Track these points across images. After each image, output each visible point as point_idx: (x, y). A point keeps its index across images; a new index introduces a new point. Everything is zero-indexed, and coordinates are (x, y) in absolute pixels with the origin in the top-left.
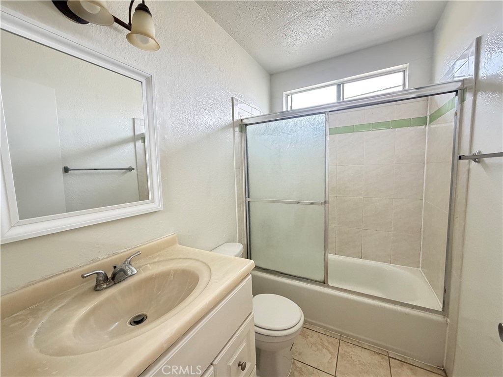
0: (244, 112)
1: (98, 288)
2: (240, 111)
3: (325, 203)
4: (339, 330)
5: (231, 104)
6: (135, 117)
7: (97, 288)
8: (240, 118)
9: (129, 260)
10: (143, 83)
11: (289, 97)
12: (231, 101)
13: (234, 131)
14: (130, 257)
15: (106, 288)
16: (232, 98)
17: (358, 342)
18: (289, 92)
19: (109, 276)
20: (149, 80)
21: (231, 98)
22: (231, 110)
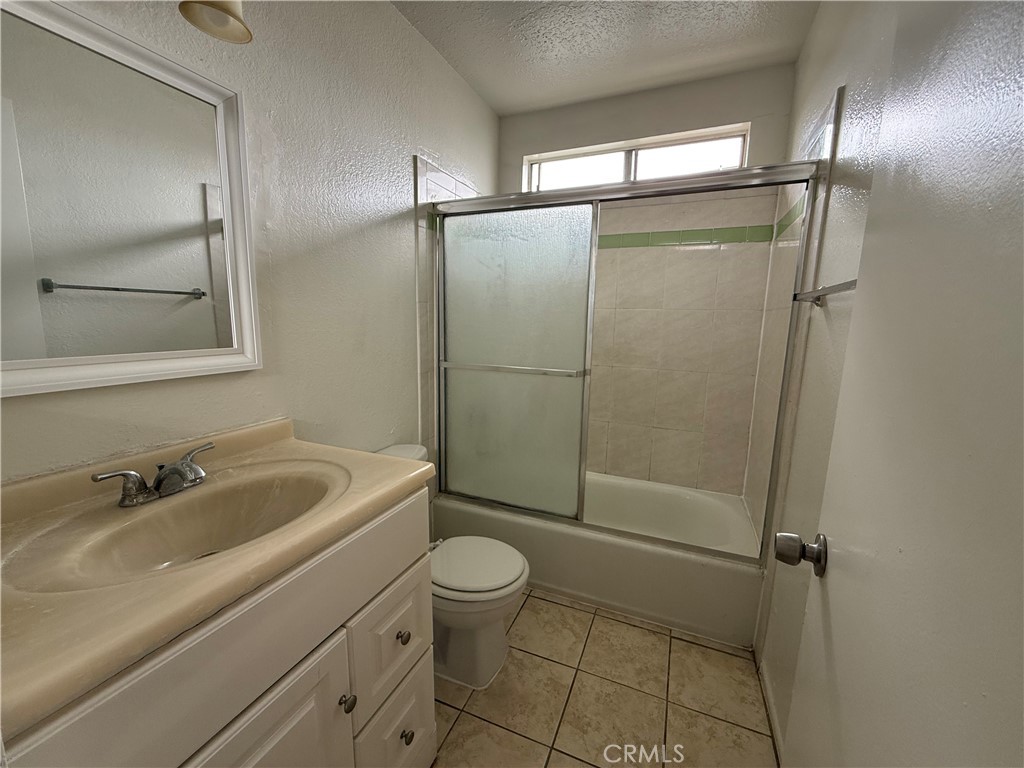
0: (440, 187)
1: (127, 502)
2: (432, 186)
3: (584, 373)
4: (593, 598)
5: (412, 170)
6: (207, 182)
7: (124, 504)
8: (430, 201)
9: (190, 456)
10: (218, 108)
11: (535, 167)
12: (411, 163)
13: (417, 226)
14: (192, 452)
15: (142, 504)
16: (415, 158)
17: (626, 617)
18: (536, 156)
19: (150, 483)
20: (232, 104)
21: (411, 158)
22: (412, 182)
